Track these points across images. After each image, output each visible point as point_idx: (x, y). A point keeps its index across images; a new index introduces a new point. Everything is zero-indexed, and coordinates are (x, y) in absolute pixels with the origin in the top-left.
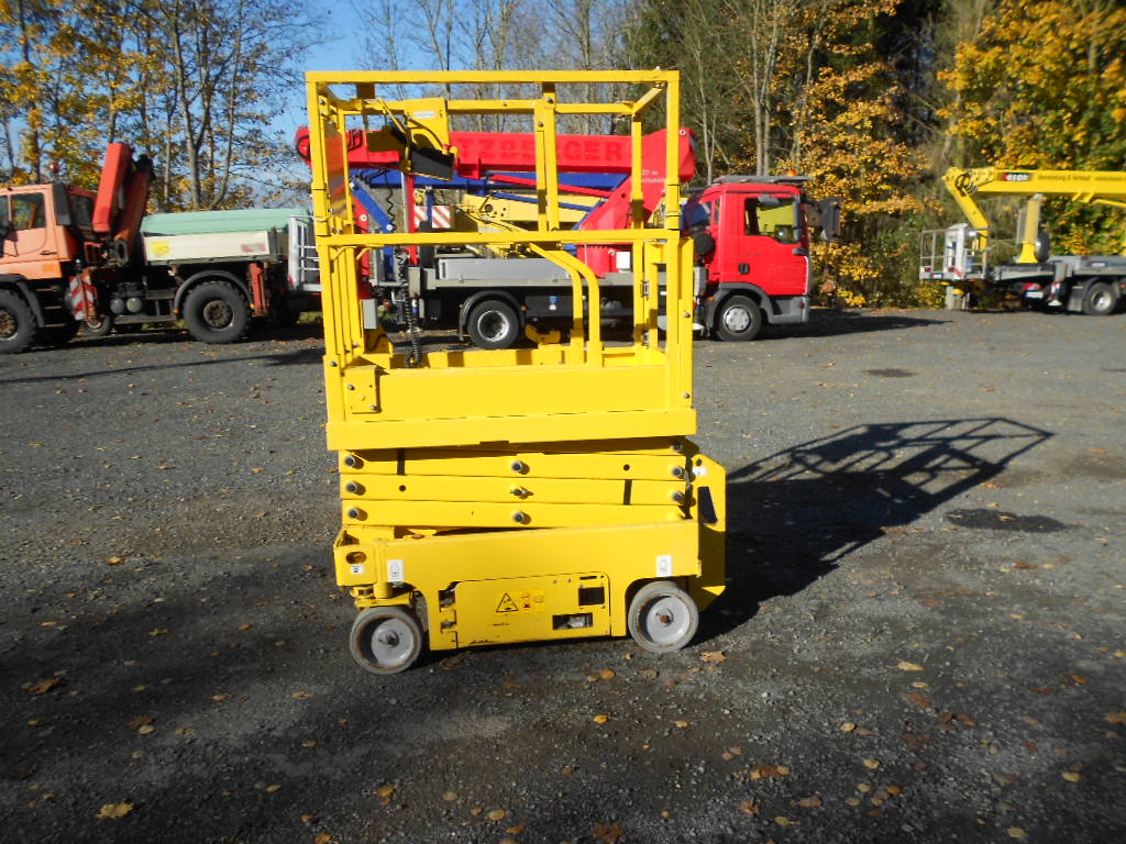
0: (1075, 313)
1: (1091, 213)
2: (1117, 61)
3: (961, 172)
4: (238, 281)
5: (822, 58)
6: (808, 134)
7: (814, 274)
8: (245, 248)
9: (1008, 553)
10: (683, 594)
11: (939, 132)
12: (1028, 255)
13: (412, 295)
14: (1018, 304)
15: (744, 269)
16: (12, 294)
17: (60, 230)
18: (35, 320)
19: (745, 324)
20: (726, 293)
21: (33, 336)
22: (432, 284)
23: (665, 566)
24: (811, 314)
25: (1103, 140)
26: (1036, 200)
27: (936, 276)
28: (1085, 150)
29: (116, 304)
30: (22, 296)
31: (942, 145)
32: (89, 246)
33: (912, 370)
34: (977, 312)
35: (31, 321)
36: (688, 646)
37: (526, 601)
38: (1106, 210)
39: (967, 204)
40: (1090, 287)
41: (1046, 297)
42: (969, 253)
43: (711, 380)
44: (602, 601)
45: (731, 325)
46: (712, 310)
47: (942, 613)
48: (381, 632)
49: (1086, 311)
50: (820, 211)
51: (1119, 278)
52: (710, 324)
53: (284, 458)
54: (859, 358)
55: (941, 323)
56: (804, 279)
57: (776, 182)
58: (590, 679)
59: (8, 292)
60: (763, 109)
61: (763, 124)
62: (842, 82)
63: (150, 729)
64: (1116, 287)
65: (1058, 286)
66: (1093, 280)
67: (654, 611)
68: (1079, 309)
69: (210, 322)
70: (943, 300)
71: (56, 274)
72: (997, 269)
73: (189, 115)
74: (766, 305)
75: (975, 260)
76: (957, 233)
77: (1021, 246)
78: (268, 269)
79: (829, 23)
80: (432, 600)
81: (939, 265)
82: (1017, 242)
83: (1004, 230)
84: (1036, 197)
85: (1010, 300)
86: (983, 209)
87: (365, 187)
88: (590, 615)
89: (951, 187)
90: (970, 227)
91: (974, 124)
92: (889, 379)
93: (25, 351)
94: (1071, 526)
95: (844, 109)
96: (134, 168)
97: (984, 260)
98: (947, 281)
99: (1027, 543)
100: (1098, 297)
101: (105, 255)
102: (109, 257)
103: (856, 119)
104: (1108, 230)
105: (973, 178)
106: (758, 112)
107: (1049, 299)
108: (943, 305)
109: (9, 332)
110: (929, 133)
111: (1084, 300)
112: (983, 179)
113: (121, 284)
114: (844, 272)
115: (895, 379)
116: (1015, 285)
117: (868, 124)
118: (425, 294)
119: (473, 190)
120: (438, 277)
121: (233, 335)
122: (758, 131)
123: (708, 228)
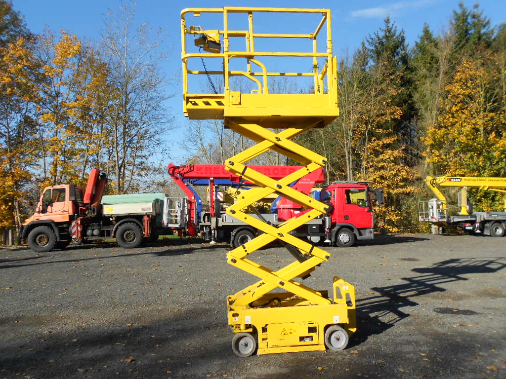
0: (487, 236)
1: (489, 194)
2: (493, 133)
3: (432, 178)
4: (139, 223)
5: (371, 134)
6: (368, 162)
7: (375, 219)
8: (143, 209)
9: (456, 321)
10: (343, 330)
11: (422, 161)
12: (464, 211)
13: (212, 228)
14: (463, 232)
15: (346, 218)
16: (48, 228)
17: (70, 202)
18: (56, 238)
19: (348, 240)
20: (339, 227)
21: (55, 245)
22: (220, 224)
23: (337, 320)
24: (375, 235)
25: (491, 165)
26: (465, 189)
27: (426, 220)
28: (484, 168)
29: (89, 232)
30: (52, 228)
31: (424, 166)
32: (81, 209)
33: (419, 259)
34: (446, 235)
35: (54, 239)
36: (345, 349)
37: (291, 331)
38: (496, 193)
39: (436, 191)
40: (492, 225)
41: (473, 229)
42: (439, 211)
43: (337, 262)
44: (316, 332)
45: (342, 240)
46: (334, 234)
47: (433, 339)
48: (242, 342)
49: (492, 234)
50: (375, 194)
51: (504, 221)
52: (333, 240)
53: (176, 291)
54: (396, 254)
55: (429, 240)
56: (371, 221)
57: (357, 183)
58: (313, 358)
59: (46, 227)
60: (349, 152)
61: (349, 158)
62: (381, 143)
63: (170, 372)
64: (503, 224)
65: (478, 224)
66: (493, 222)
67: (333, 336)
68: (489, 234)
69: (126, 239)
70: (431, 230)
71: (67, 220)
72: (452, 217)
73: (118, 156)
74: (356, 232)
75: (441, 213)
76: (433, 203)
77: (461, 207)
78: (151, 218)
79: (374, 121)
80: (260, 331)
81: (427, 215)
82: (459, 206)
83: (453, 201)
84: (464, 188)
85: (460, 230)
86: (443, 192)
87: (191, 185)
88: (312, 337)
89: (428, 184)
90: (438, 200)
91: (436, 158)
92: (409, 262)
93: (50, 251)
94: (480, 313)
95: (382, 153)
96: (100, 178)
97: (445, 213)
98: (431, 222)
99: (464, 318)
100: (496, 229)
101: (87, 212)
102: (88, 213)
103: (388, 157)
104: (498, 201)
105: (437, 181)
106: (347, 154)
107: (476, 230)
108: (431, 232)
109: (45, 243)
110: (418, 162)
111: (490, 230)
112: (441, 181)
113: (92, 224)
114: (387, 218)
115: (412, 262)
116: (460, 224)
117: (392, 159)
118: (218, 228)
119: (234, 186)
120: (223, 221)
121: (135, 245)
122: (347, 161)
123: (331, 201)
